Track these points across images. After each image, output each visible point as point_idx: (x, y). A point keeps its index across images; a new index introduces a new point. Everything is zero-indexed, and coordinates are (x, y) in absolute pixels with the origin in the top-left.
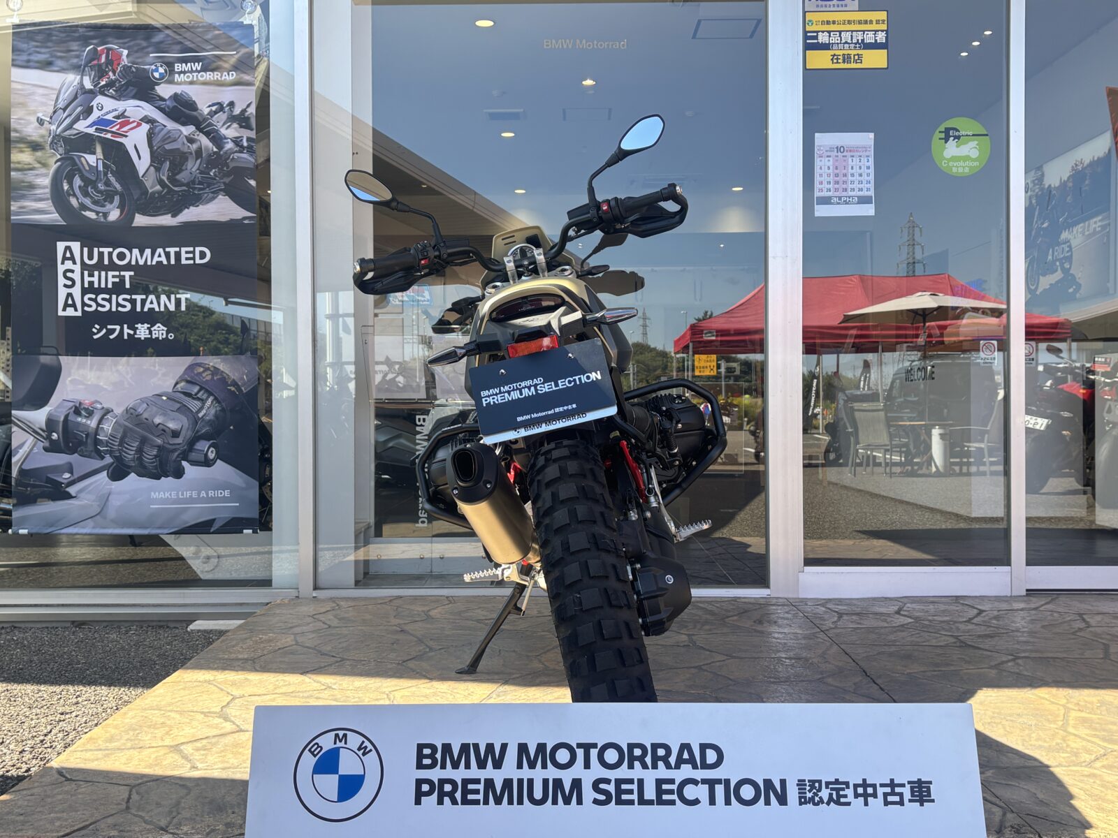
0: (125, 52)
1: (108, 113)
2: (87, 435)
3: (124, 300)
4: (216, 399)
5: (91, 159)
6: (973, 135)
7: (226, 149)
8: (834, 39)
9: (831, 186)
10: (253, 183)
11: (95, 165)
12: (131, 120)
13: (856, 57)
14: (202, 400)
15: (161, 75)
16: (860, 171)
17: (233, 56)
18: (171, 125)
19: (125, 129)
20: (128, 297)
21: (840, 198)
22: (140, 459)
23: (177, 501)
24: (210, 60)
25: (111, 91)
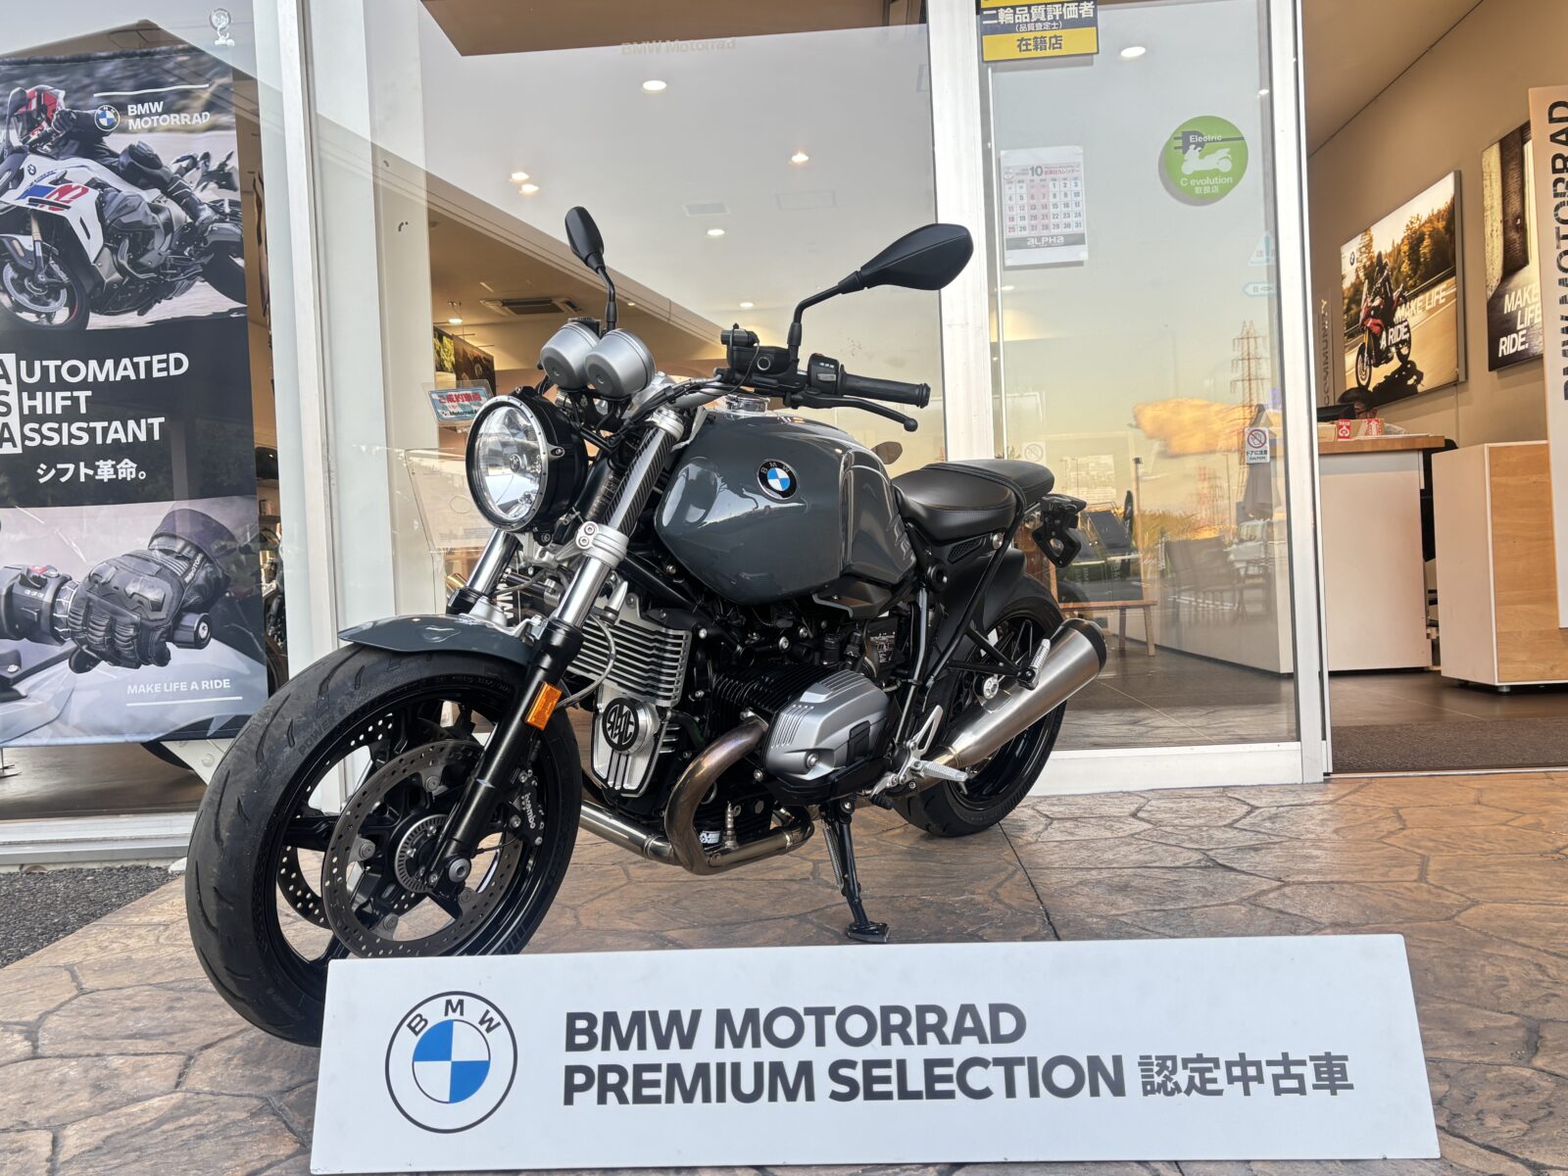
0: (62, 94)
1: (42, 178)
2: (40, 613)
3: (79, 429)
4: (206, 559)
5: (26, 241)
6: (1223, 140)
7: (201, 218)
8: (1022, 16)
9: (1026, 223)
10: (240, 262)
11: (32, 249)
12: (74, 185)
13: (1053, 41)
14: (189, 559)
15: (111, 123)
16: (1066, 200)
17: (205, 91)
18: (127, 190)
19: (66, 197)
20: (84, 425)
21: (1039, 239)
22: (111, 642)
23: (161, 696)
24: (174, 98)
25: (45, 147)
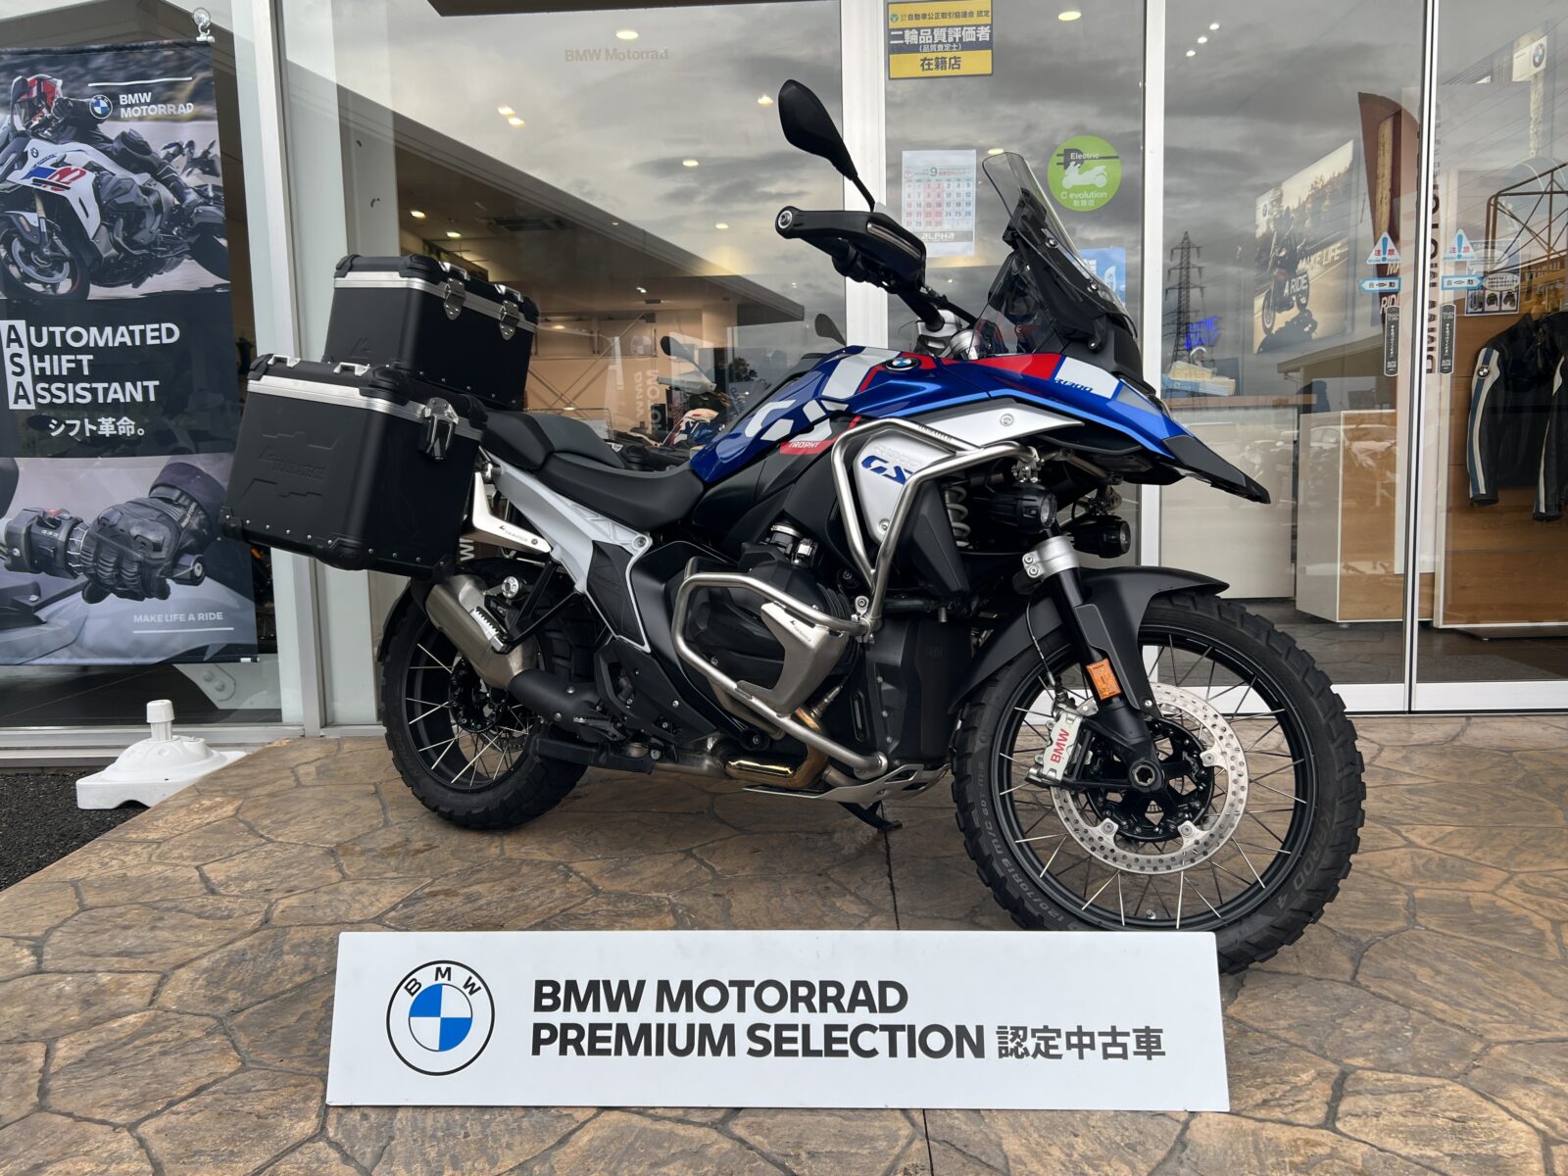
0: (60, 82)
1: (44, 161)
2: (55, 550)
3: (83, 389)
4: (199, 507)
5: (32, 218)
6: (1100, 158)
7: (187, 201)
8: (925, 38)
10: (223, 242)
11: (37, 225)
12: (73, 168)
13: (953, 61)
14: (185, 507)
15: (105, 111)
16: (957, 200)
17: (190, 82)
18: (120, 173)
19: (66, 179)
20: (88, 386)
21: (933, 234)
22: (119, 577)
23: (164, 625)
24: (160, 89)
25: (46, 132)
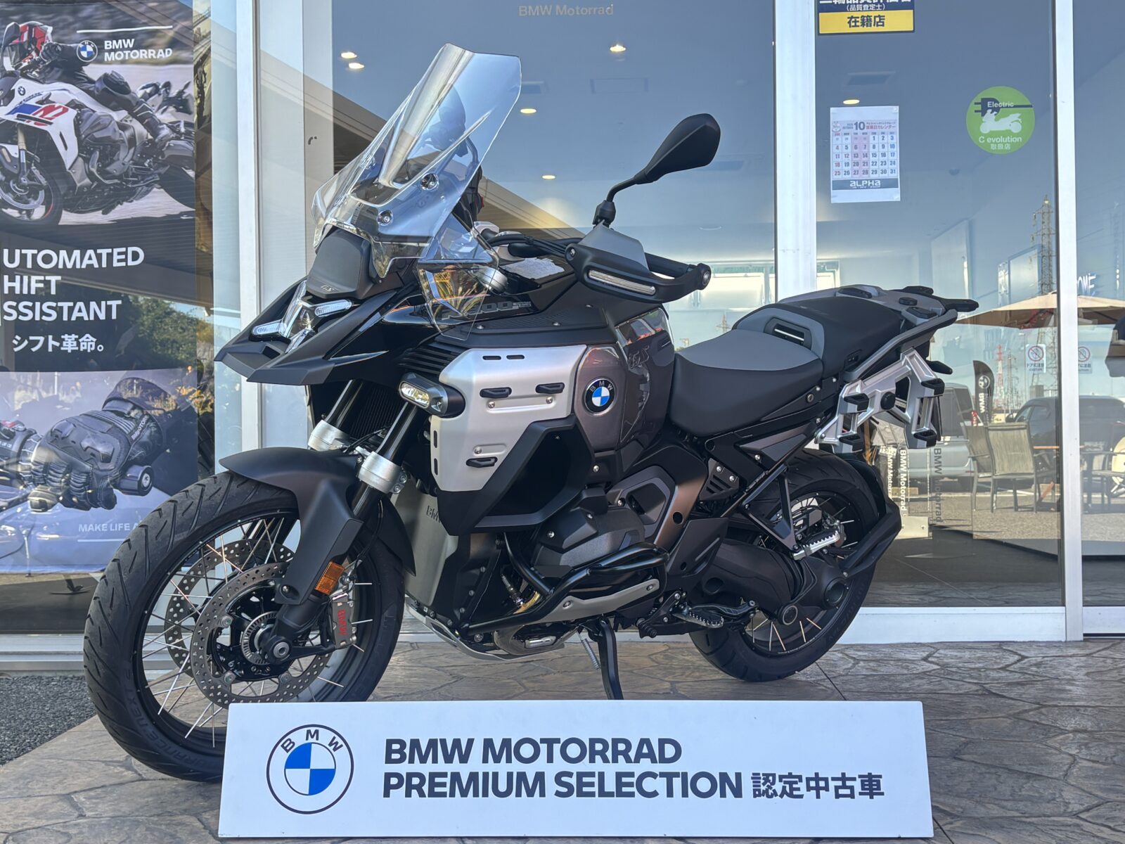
0: (50, 29)
1: (30, 98)
3: (49, 307)
4: (150, 420)
5: (13, 150)
6: (1015, 107)
7: (161, 136)
9: (849, 168)
10: (191, 173)
11: (17, 156)
12: (57, 105)
13: (877, 19)
14: (136, 419)
15: (90, 55)
16: (882, 151)
17: (169, 30)
18: (100, 110)
19: (49, 115)
20: (54, 304)
21: (860, 182)
22: (67, 487)
23: (108, 535)
24: (144, 36)
25: (34, 73)
